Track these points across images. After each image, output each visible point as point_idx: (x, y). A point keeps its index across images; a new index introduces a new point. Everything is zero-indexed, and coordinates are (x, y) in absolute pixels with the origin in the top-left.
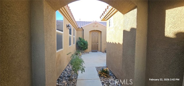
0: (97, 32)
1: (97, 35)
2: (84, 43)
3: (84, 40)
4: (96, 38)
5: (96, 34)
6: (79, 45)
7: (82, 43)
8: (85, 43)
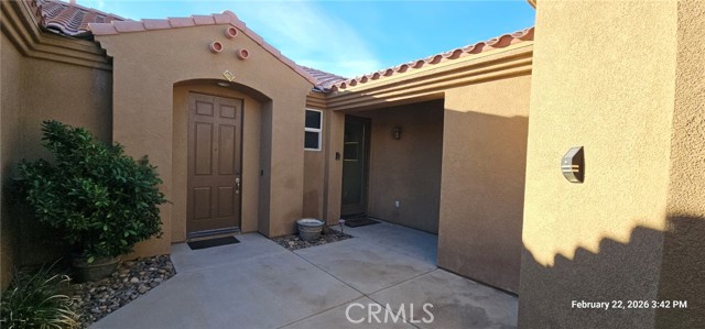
0: (234, 103)
1: (230, 122)
2: (113, 185)
3: (117, 150)
4: (229, 143)
5: (228, 112)
6: (46, 209)
7: (87, 183)
8: (128, 188)
